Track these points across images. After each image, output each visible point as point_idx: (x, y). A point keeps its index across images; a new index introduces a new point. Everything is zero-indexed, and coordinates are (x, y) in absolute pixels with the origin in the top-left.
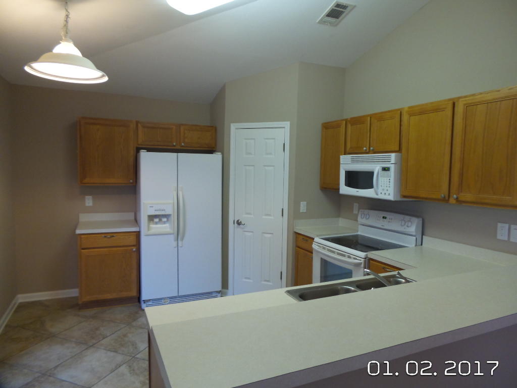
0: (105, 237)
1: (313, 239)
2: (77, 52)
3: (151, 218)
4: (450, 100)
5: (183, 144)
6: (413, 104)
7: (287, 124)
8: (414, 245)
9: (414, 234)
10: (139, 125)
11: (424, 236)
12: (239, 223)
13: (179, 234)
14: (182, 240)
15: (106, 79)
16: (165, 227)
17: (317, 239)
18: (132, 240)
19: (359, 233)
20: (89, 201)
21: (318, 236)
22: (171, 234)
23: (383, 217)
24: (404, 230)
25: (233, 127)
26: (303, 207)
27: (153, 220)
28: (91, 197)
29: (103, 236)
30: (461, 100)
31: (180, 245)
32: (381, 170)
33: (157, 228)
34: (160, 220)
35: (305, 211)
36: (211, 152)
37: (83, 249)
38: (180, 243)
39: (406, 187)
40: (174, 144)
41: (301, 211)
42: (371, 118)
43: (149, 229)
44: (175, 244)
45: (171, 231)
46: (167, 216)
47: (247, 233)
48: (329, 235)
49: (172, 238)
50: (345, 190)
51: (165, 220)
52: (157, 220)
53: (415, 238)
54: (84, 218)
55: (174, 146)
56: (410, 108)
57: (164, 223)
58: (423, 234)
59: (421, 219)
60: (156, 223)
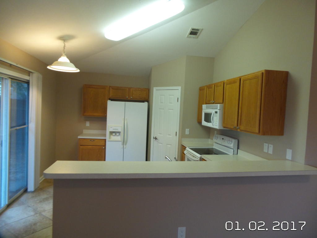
0: (91, 140)
1: (186, 147)
2: (68, 61)
3: (111, 133)
4: (239, 77)
5: (131, 97)
6: (228, 79)
7: (180, 88)
8: (232, 154)
9: (232, 148)
10: (111, 88)
11: (238, 150)
12: (156, 138)
13: (124, 142)
14: (126, 145)
15: (78, 71)
16: (118, 138)
17: (187, 148)
18: (102, 143)
19: (214, 147)
20: (88, 124)
21: (188, 147)
22: (120, 141)
23: (223, 139)
24: (228, 146)
25: (155, 89)
26: (187, 132)
27: (112, 134)
28: (89, 122)
29: (90, 140)
30: (242, 77)
31: (124, 147)
32: (215, 112)
33: (114, 138)
34: (116, 134)
35: (188, 134)
36: (143, 102)
37: (81, 145)
38: (125, 146)
39: (224, 122)
40: (127, 97)
41: (186, 134)
42: (215, 85)
43: (110, 138)
44: (122, 146)
45: (121, 140)
46: (119, 132)
47: (159, 144)
48: (194, 147)
49: (121, 143)
50: (204, 123)
51: (118, 134)
52: (114, 134)
53: (233, 150)
54: (85, 131)
55: (127, 98)
56: (227, 80)
57: (118, 136)
58: (238, 148)
59: (237, 140)
60: (114, 136)
